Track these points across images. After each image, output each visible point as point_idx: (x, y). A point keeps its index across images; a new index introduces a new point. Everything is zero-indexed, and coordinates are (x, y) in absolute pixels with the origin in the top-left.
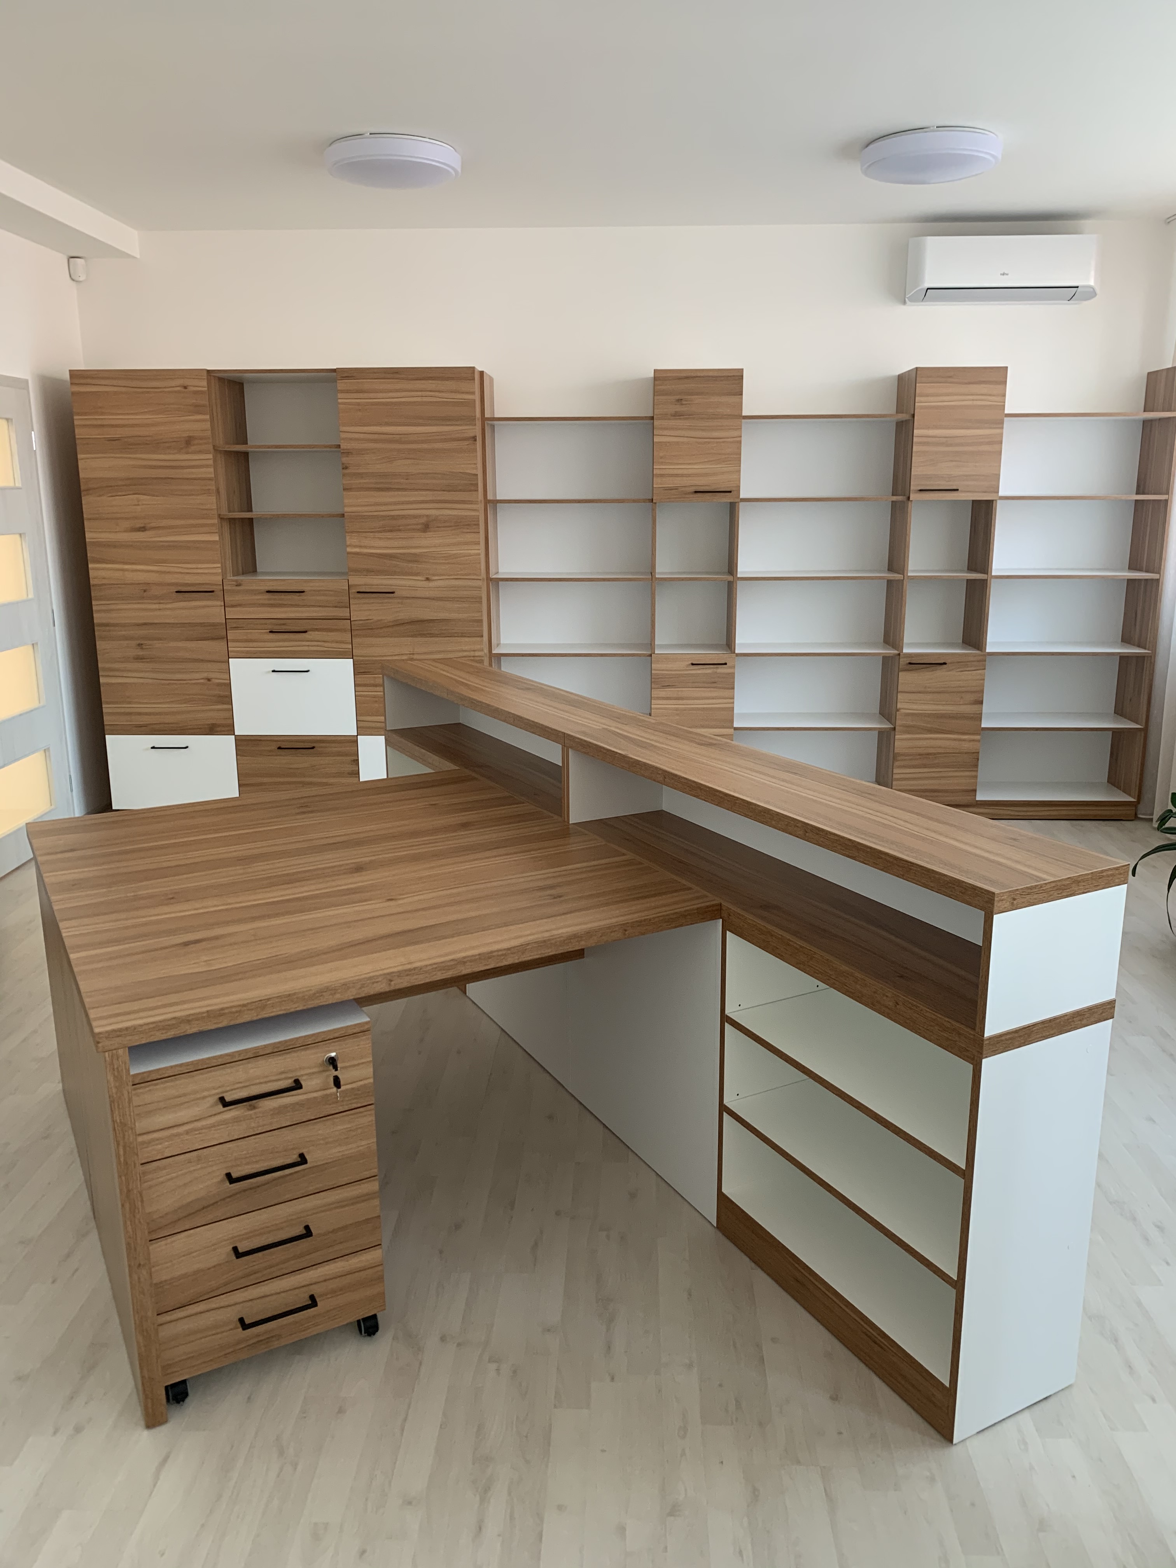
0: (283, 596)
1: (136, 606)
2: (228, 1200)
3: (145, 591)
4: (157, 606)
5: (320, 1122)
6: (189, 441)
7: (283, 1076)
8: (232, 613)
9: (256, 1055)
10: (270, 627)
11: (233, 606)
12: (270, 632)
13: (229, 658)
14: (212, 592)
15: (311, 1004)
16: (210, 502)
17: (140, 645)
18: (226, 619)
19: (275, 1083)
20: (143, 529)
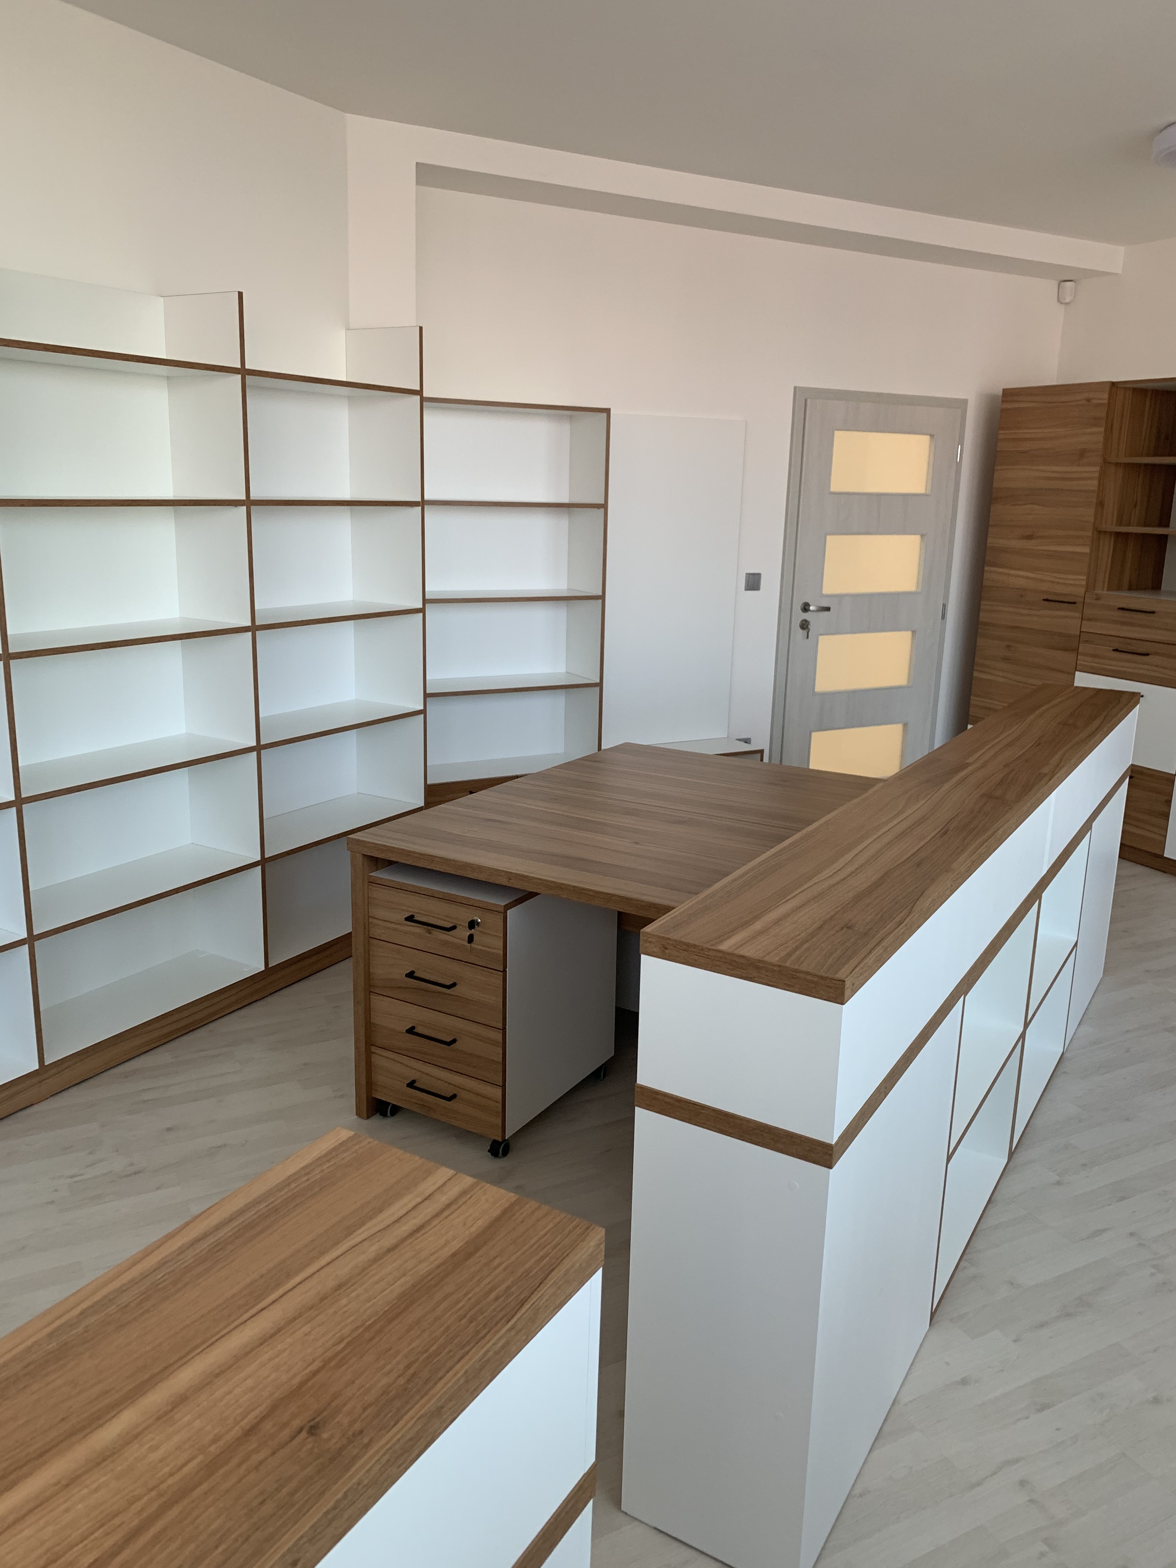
0: (1134, 614)
1: (1012, 609)
2: (412, 990)
3: (1021, 596)
4: (1026, 612)
5: (469, 966)
6: (1082, 453)
7: (447, 919)
8: (1087, 627)
9: (432, 896)
10: (1116, 646)
11: (1089, 620)
12: (1114, 650)
13: (1076, 670)
14: (1075, 603)
15: (459, 873)
16: (1088, 514)
17: (1008, 646)
18: (1080, 631)
19: (443, 922)
20: (1030, 537)
